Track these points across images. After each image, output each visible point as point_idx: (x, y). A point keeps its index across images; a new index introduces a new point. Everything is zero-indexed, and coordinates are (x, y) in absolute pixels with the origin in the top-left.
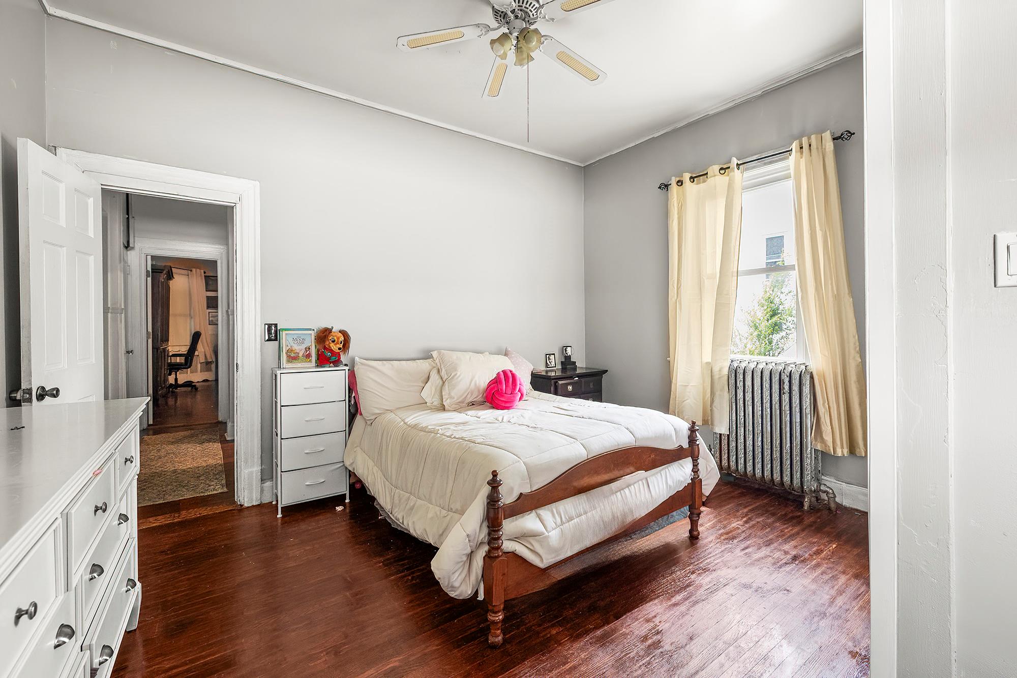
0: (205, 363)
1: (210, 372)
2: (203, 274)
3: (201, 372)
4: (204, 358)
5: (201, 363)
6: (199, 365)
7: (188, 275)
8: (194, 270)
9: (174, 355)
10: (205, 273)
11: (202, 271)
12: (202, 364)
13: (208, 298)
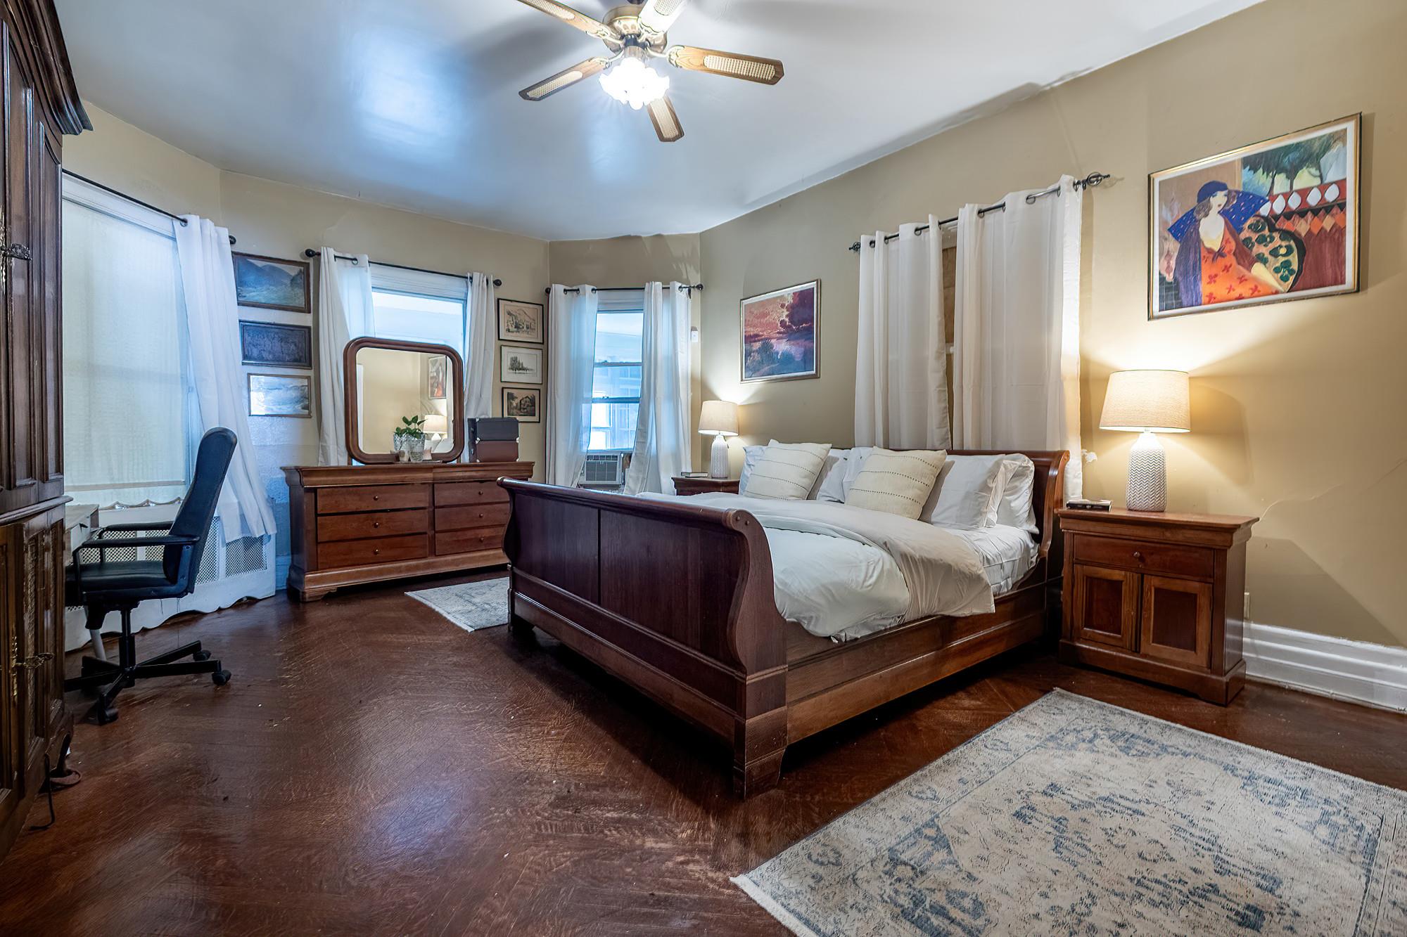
0: (241, 546)
1: (259, 571)
2: (228, 248)
3: (228, 573)
4: (237, 524)
5: (228, 544)
6: (222, 553)
7: (174, 239)
8: (194, 220)
9: (110, 529)
10: (233, 241)
11: (225, 233)
12: (231, 546)
13: (245, 326)
